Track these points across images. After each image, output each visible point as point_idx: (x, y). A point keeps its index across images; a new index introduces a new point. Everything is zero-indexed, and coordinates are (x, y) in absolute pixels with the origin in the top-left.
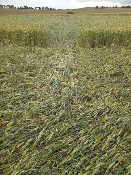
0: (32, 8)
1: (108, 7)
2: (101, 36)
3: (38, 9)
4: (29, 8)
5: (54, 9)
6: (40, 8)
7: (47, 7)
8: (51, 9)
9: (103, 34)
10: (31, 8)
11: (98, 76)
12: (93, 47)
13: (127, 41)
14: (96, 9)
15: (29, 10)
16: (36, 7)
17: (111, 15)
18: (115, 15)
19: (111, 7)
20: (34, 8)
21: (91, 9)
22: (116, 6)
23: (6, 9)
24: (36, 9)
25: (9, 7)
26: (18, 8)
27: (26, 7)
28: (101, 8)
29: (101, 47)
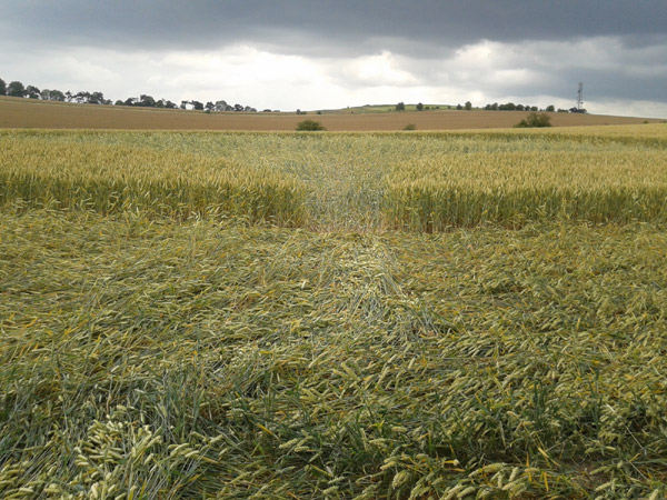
0: (170, 105)
1: (438, 107)
2: (449, 203)
3: (189, 107)
4: (160, 102)
5: (248, 108)
6: (198, 106)
7: (224, 103)
8: (238, 110)
9: (453, 195)
10: (164, 104)
11: (462, 292)
12: (429, 230)
13: (521, 216)
14: (398, 113)
15: (158, 111)
16: (185, 102)
17: (458, 136)
18: (470, 136)
19: (449, 107)
20: (179, 104)
21: (381, 112)
22: (468, 105)
23: (75, 104)
24: (183, 107)
25: (85, 99)
26: (119, 103)
27: (148, 102)
28: (415, 108)
29: (449, 230)
